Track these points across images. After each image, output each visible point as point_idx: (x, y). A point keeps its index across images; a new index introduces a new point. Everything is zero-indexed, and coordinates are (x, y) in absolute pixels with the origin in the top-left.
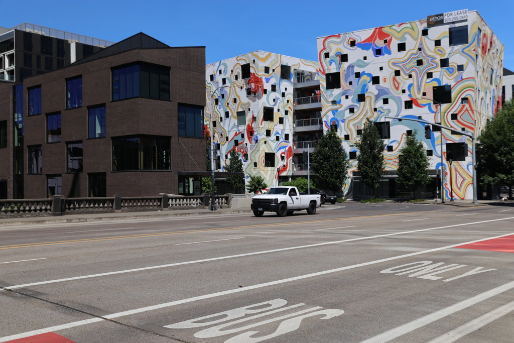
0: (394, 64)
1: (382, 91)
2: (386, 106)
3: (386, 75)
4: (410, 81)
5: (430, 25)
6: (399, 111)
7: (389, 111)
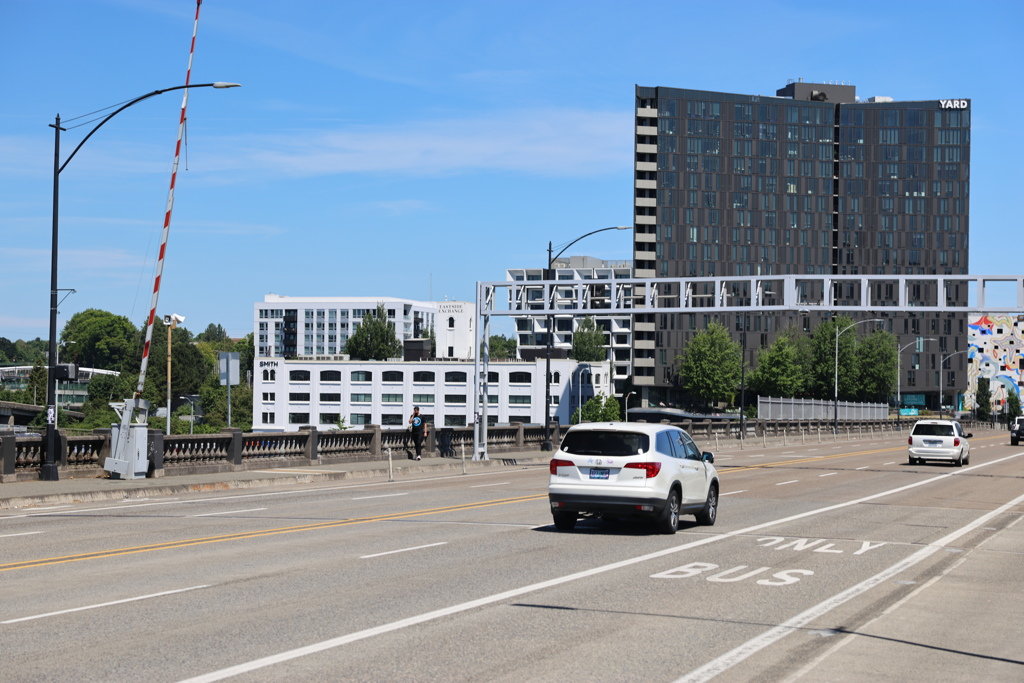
0: (994, 341)
1: (985, 358)
2: (987, 368)
3: (988, 348)
4: (1005, 353)
5: (1019, 320)
6: (996, 372)
7: (989, 371)
